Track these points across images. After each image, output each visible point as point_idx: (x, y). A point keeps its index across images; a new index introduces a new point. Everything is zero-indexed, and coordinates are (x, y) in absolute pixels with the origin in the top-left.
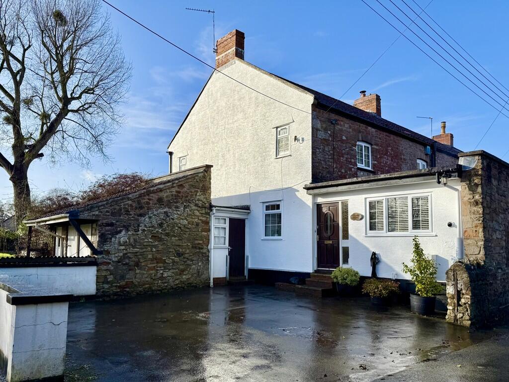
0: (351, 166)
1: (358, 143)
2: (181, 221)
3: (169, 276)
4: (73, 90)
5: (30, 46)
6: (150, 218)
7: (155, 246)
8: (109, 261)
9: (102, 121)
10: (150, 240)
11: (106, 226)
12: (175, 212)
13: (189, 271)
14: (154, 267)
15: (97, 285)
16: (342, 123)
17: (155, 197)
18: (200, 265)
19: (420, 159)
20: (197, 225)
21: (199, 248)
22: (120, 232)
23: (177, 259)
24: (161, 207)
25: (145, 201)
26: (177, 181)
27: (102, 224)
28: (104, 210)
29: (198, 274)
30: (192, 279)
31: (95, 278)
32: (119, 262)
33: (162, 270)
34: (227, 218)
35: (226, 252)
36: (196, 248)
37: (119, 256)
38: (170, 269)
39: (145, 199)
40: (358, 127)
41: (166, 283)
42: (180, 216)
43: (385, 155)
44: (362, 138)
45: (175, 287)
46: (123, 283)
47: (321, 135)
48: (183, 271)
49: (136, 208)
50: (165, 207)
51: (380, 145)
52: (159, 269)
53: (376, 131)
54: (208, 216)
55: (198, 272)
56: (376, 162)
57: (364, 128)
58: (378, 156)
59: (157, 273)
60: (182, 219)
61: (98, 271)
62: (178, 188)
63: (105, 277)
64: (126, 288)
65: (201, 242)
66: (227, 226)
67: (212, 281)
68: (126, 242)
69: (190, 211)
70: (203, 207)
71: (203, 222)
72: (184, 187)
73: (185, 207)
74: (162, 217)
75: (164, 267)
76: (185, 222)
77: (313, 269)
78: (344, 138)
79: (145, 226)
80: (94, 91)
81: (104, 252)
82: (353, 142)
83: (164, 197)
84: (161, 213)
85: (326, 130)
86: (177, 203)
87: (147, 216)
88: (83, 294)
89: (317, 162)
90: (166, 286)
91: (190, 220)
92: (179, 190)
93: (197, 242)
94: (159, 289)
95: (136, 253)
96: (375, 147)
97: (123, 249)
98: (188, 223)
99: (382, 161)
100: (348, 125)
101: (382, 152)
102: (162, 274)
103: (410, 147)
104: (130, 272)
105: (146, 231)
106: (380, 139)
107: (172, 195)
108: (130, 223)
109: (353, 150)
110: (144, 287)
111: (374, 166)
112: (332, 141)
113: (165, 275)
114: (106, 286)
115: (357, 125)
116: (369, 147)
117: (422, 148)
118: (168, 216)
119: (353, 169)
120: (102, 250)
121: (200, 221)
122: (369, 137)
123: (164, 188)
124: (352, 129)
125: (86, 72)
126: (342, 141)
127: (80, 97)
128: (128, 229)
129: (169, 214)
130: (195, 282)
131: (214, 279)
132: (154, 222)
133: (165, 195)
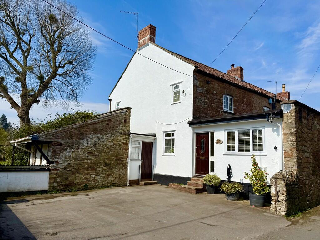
0: (219, 110)
1: (224, 96)
2: (109, 143)
3: (99, 179)
4: (60, 63)
5: (34, 35)
6: (87, 140)
7: (90, 159)
8: (58, 168)
9: (77, 81)
10: (87, 155)
11: (57, 146)
12: (105, 137)
13: (113, 175)
14: (89, 172)
15: (49, 184)
16: (214, 83)
17: (91, 127)
18: (121, 172)
19: (266, 106)
20: (120, 145)
21: (121, 161)
22: (66, 149)
23: (105, 168)
24: (95, 134)
25: (84, 129)
26: (107, 117)
27: (55, 144)
28: (56, 135)
29: (120, 178)
30: (115, 181)
31: (48, 179)
32: (65, 169)
33: (95, 174)
34: (140, 141)
35: (139, 163)
36: (118, 160)
37: (65, 165)
38: (100, 174)
39: (84, 128)
40: (224, 85)
41: (97, 183)
42: (107, 140)
43: (242, 103)
44: (227, 92)
45: (103, 185)
46: (67, 183)
47: (200, 90)
48: (109, 175)
49: (78, 134)
50: (98, 133)
51: (238, 97)
52: (92, 174)
53: (236, 89)
54: (127, 140)
55: (120, 176)
56: (236, 108)
57: (228, 86)
58: (238, 104)
59: (91, 176)
60: (110, 142)
61: (50, 174)
62: (108, 122)
63: (55, 178)
64: (69, 186)
65: (122, 157)
66: (140, 146)
67: (128, 182)
68: (70, 156)
69: (115, 136)
70: (124, 134)
71: (124, 144)
72: (112, 121)
73: (112, 134)
74: (96, 140)
75: (96, 173)
76: (111, 144)
77: (193, 175)
78: (215, 92)
79: (84, 145)
80: (73, 63)
81: (55, 162)
82: (221, 95)
83: (98, 127)
84: (94, 137)
85: (202, 86)
86: (106, 131)
87: (85, 139)
88: (40, 190)
89: (197, 107)
90: (97, 185)
91: (115, 142)
92: (108, 123)
93: (119, 156)
94: (92, 187)
95: (77, 163)
96: (236, 98)
97: (68, 161)
98: (114, 144)
99: (240, 107)
100: (218, 84)
101: (239, 102)
102: (94, 177)
103: (259, 99)
104: (72, 175)
105: (84, 149)
106: (239, 93)
107: (103, 126)
108: (73, 144)
109: (220, 100)
110: (81, 185)
111: (235, 110)
112: (207, 94)
113: (97, 178)
114: (56, 185)
115: (223, 85)
116: (231, 99)
117: (266, 100)
118: (100, 139)
119: (221, 112)
120: (54, 161)
121: (122, 144)
122: (232, 92)
123: (98, 122)
124: (220, 87)
125: (68, 51)
126: (214, 94)
127: (64, 66)
128: (71, 147)
129: (101, 138)
130: (117, 183)
131: (130, 180)
132: (90, 144)
133: (99, 126)
